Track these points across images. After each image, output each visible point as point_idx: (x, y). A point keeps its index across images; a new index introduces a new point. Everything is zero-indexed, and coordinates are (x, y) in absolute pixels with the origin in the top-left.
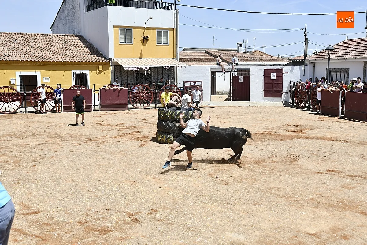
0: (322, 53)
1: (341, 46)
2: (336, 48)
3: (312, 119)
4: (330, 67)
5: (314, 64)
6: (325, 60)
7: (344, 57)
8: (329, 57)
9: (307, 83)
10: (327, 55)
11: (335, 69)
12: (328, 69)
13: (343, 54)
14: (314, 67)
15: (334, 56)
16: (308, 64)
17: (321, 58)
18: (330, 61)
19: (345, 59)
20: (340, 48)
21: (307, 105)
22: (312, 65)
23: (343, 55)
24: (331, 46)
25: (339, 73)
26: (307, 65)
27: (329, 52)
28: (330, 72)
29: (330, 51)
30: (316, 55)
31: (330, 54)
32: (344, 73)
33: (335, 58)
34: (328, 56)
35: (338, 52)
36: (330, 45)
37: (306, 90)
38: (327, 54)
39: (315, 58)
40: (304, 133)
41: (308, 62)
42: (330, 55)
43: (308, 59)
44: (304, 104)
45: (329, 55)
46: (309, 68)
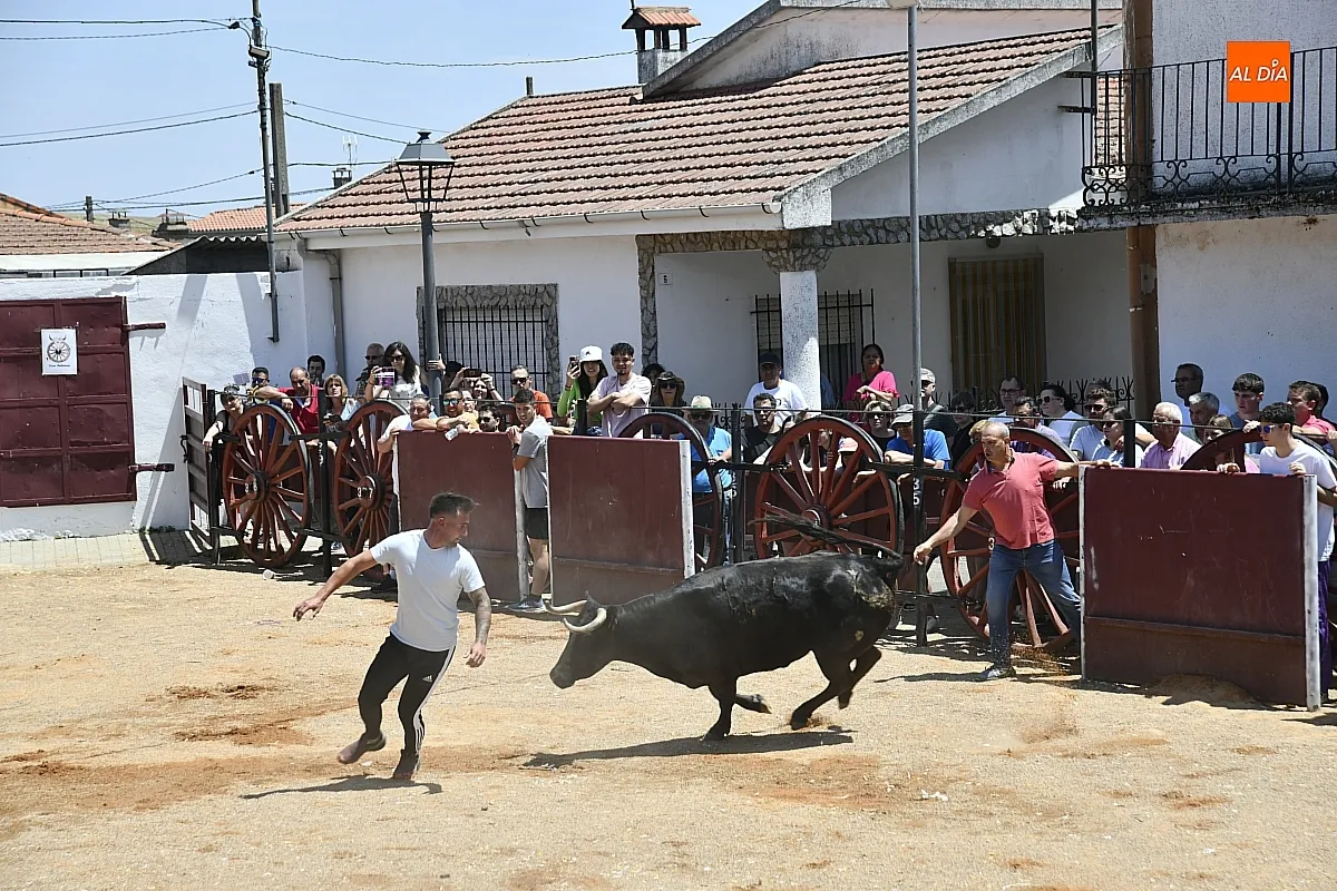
0: (377, 187)
1: (494, 139)
2: (467, 152)
3: (352, 634)
4: (442, 279)
5: (334, 258)
6: (404, 230)
7: (520, 213)
8: (427, 215)
9: (297, 392)
10: (410, 201)
11: (471, 291)
12: (426, 292)
13: (510, 189)
14: (337, 280)
15: (454, 205)
16: (297, 259)
17: (374, 221)
18: (435, 239)
19: (522, 224)
20: (490, 149)
21: (313, 544)
22: (321, 271)
23: (512, 201)
24: (433, 139)
25: (496, 313)
26: (287, 267)
27: (422, 179)
28: (439, 309)
29: (426, 173)
30: (343, 200)
31: (434, 194)
32: (529, 313)
33: (462, 215)
34: (421, 207)
35: (482, 180)
36: (424, 136)
37: (294, 438)
38: (411, 195)
39: (340, 222)
40: (298, 738)
41: (294, 245)
42: (430, 199)
43: (294, 225)
44: (290, 536)
45: (423, 200)
46: (302, 287)
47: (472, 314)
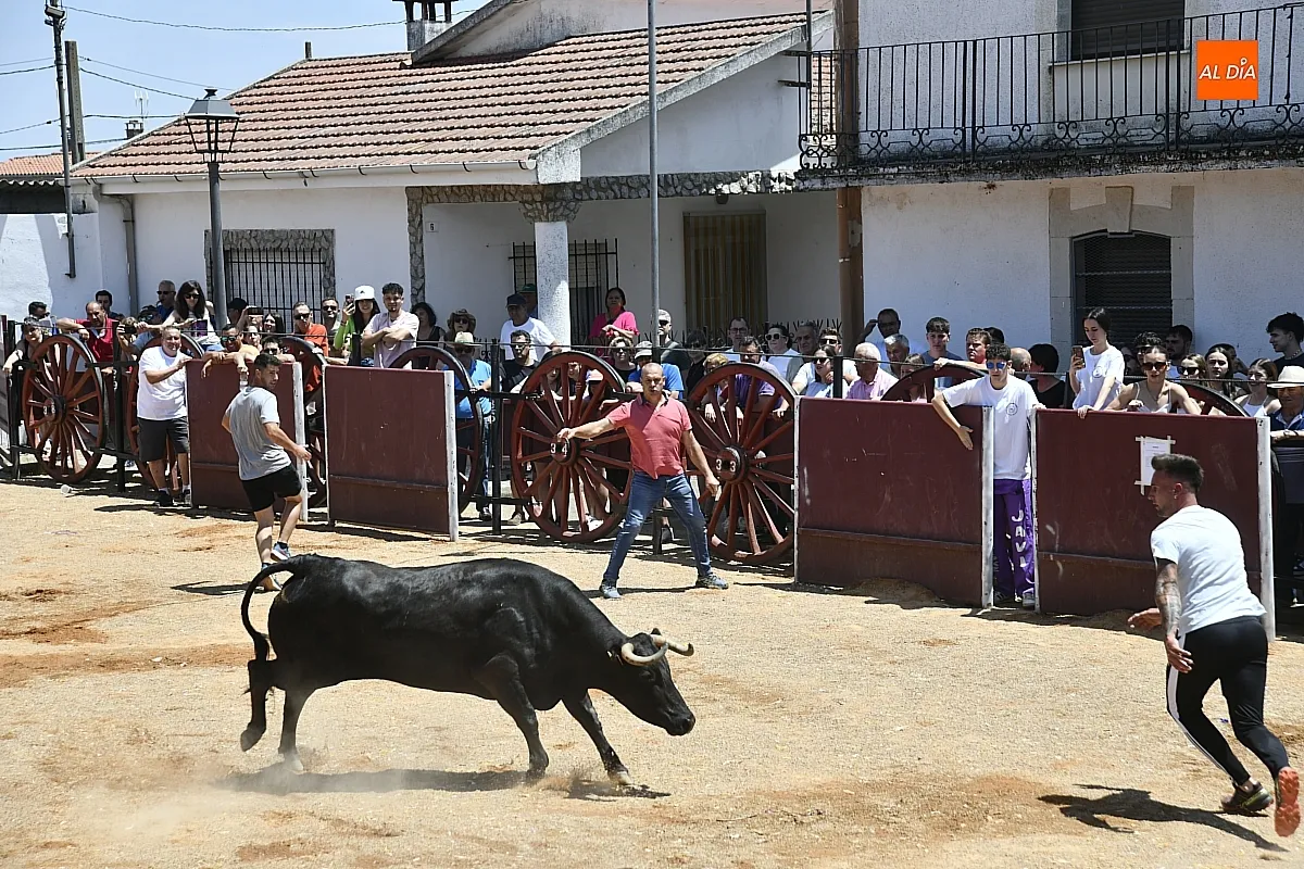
0: (167, 139)
1: (276, 97)
2: (251, 108)
3: (145, 544)
4: (227, 223)
5: (128, 203)
6: (193, 178)
7: (300, 164)
8: (213, 165)
9: (92, 323)
10: (198, 152)
11: (255, 235)
12: (213, 234)
13: (291, 143)
14: (130, 222)
15: (239, 156)
16: (92, 202)
17: (166, 169)
18: (222, 187)
19: (302, 175)
20: (273, 106)
21: (107, 462)
22: (115, 214)
23: (292, 154)
24: (219, 96)
25: (278, 255)
26: (83, 209)
27: (209, 132)
28: (225, 250)
29: (213, 127)
30: (134, 150)
31: (221, 146)
32: (308, 255)
33: (245, 166)
34: (208, 157)
35: (265, 134)
36: (211, 92)
37: (89, 365)
38: (199, 146)
39: (133, 170)
40: (94, 637)
41: (90, 190)
42: (217, 150)
43: (90, 171)
44: (86, 454)
45: (210, 151)
46: (97, 229)
47: (256, 256)
